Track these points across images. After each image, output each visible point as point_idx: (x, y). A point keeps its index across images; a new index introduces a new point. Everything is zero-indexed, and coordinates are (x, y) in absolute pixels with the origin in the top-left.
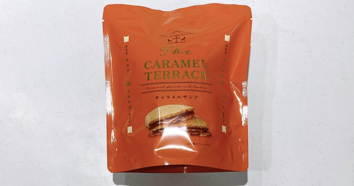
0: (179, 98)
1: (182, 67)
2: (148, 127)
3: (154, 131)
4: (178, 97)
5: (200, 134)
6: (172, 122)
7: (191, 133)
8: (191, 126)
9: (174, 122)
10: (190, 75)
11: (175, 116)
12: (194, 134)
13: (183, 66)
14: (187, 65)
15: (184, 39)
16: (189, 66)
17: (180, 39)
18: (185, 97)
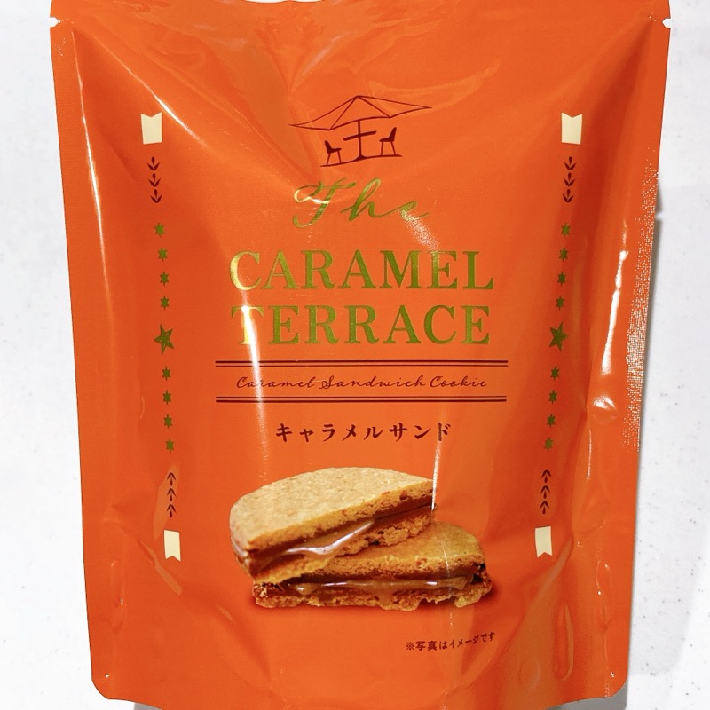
0: (375, 436)
1: (386, 286)
2: (247, 561)
3: (272, 585)
4: (369, 430)
5: (458, 599)
6: (345, 549)
7: (423, 597)
8: (422, 567)
9: (355, 548)
10: (418, 328)
11: (360, 521)
12: (433, 601)
13: (391, 280)
14: (407, 280)
15: (391, 139)
16: (414, 285)
17: (375, 139)
18: (399, 430)
